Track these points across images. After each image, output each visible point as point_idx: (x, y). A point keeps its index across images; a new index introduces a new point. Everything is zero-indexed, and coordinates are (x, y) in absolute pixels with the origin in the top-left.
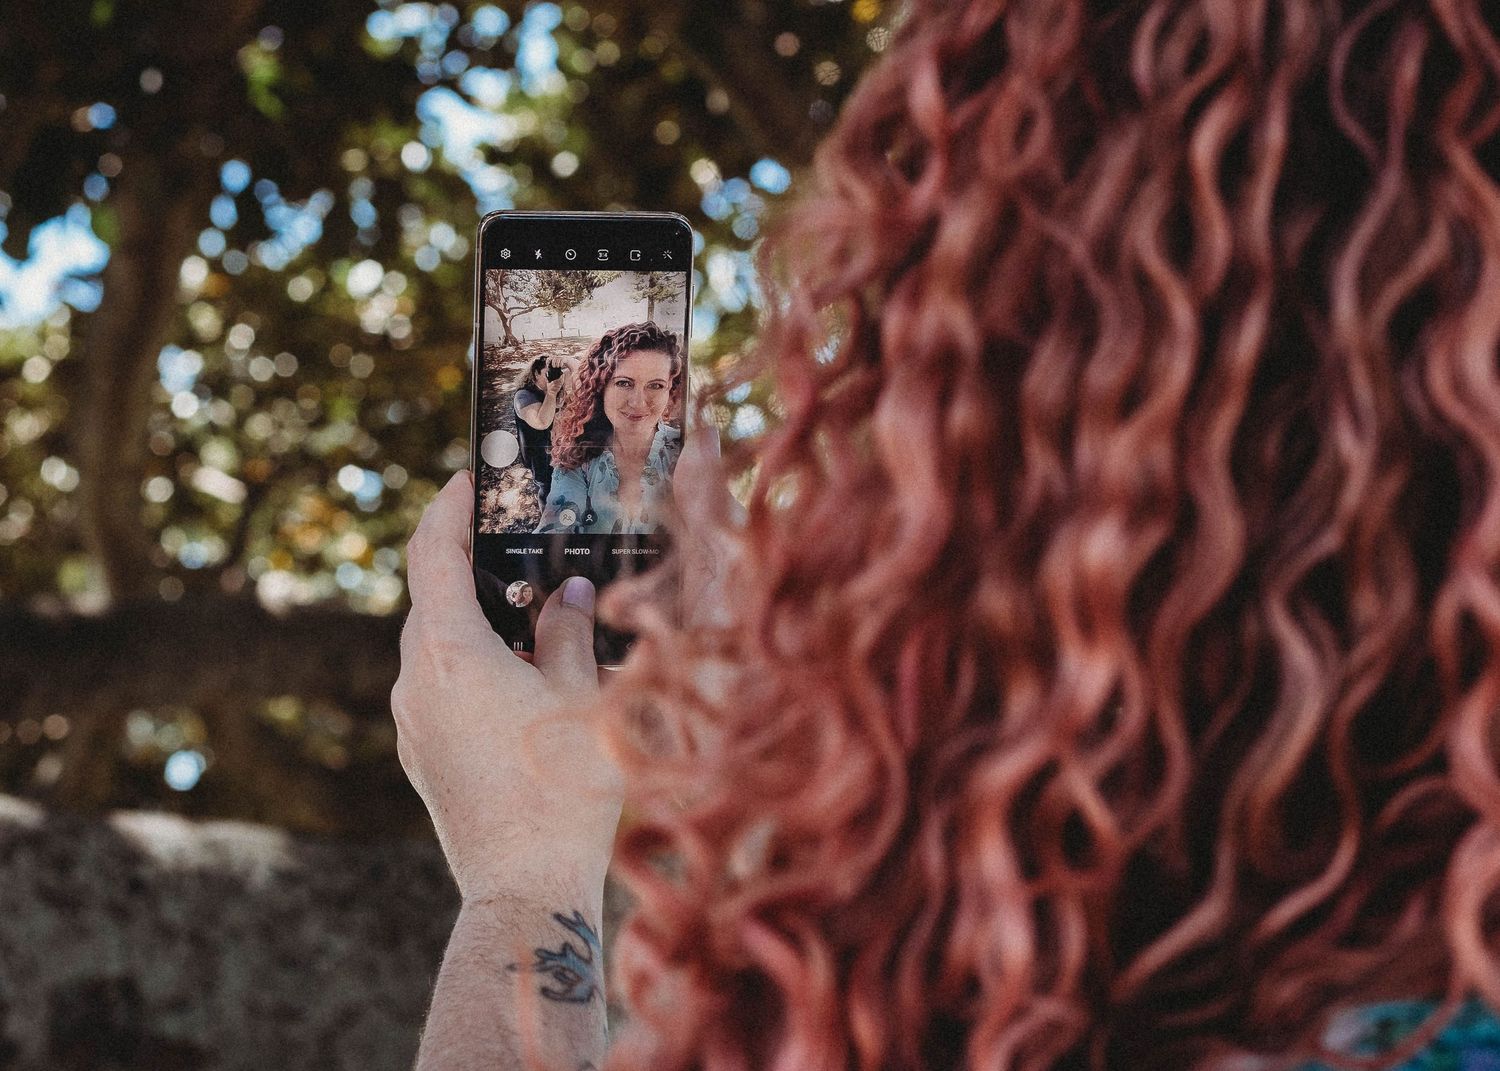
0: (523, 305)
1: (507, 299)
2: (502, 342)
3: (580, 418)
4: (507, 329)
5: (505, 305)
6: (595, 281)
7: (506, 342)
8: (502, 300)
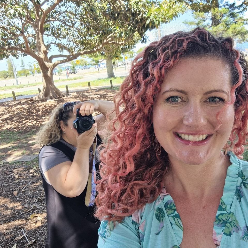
0: (66, 53)
1: (48, 47)
2: (42, 94)
3: (127, 149)
4: (48, 80)
5: (46, 53)
6: (148, 22)
7: (46, 94)
8: (43, 48)
